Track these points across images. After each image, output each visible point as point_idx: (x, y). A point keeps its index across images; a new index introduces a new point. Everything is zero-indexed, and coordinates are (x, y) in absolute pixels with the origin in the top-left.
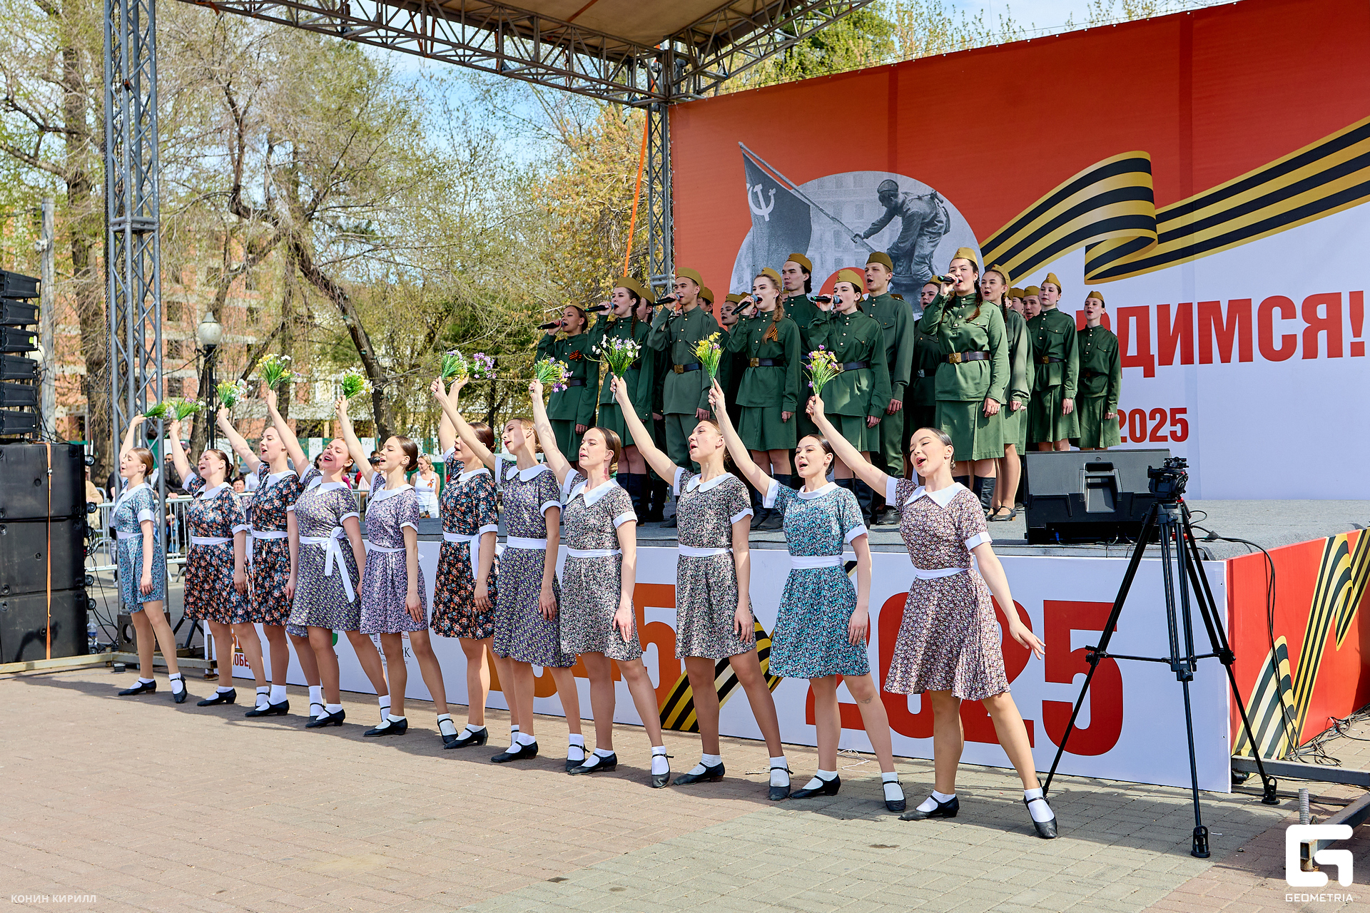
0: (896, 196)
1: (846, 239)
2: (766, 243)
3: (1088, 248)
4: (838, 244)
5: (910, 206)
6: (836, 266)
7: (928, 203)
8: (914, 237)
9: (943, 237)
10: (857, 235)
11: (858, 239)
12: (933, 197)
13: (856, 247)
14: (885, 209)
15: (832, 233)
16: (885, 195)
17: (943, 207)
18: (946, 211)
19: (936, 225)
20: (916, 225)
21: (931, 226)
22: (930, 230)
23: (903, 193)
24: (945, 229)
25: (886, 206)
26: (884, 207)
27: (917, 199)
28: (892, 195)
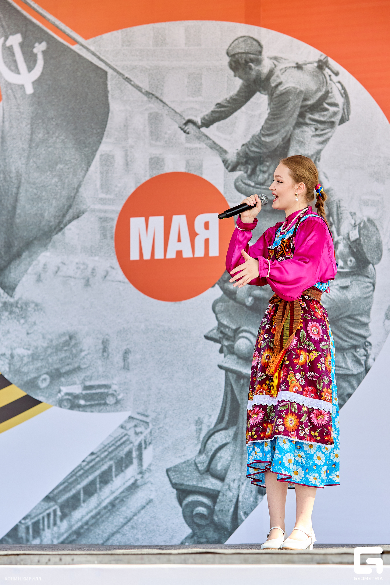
0: (258, 62)
1: (171, 127)
4: (155, 134)
5: (283, 78)
6: (152, 169)
7: (313, 75)
8: (289, 127)
9: (339, 129)
10: (189, 121)
11: (190, 128)
12: (321, 66)
13: (188, 140)
14: (238, 83)
15: (146, 116)
16: (240, 60)
17: (339, 82)
18: (344, 88)
19: (327, 110)
20: (292, 109)
21: (318, 112)
22: (316, 117)
23: (271, 58)
24: (342, 117)
25: (240, 77)
26: (237, 79)
27: (295, 67)
28: (252, 61)
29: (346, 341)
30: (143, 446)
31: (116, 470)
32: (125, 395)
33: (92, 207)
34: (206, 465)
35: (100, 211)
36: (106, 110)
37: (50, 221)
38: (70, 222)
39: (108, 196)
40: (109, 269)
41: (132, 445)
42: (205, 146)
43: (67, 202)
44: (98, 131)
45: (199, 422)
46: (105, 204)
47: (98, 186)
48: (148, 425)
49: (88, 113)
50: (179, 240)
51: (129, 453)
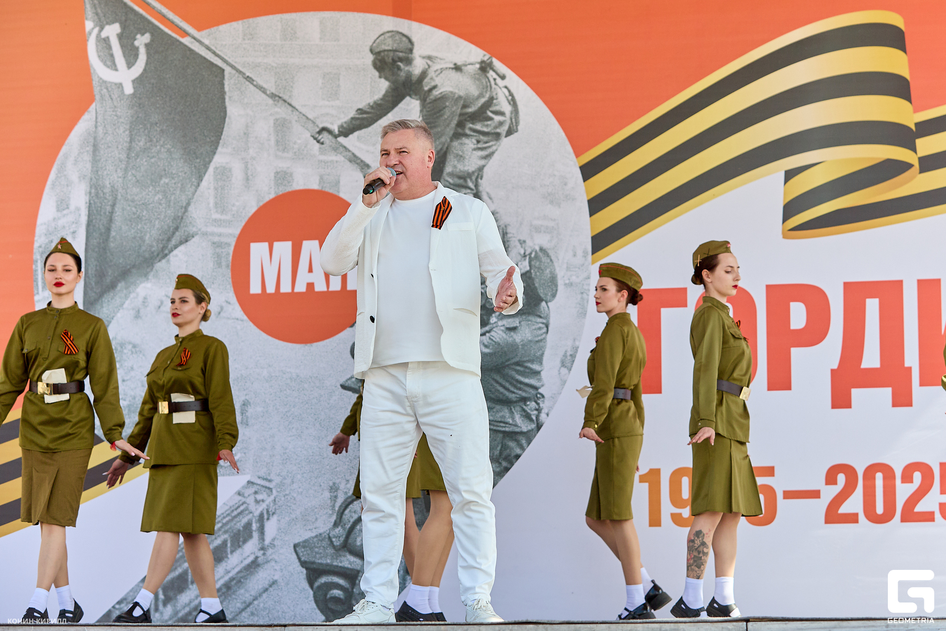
0: (408, 61)
1: (302, 136)
2: (123, 134)
3: (789, 175)
4: (282, 144)
5: (438, 81)
6: (277, 185)
7: (475, 78)
8: (445, 139)
9: (505, 142)
10: (324, 129)
11: (325, 137)
12: (485, 67)
13: (322, 152)
14: (384, 85)
15: (272, 122)
16: (386, 58)
17: (506, 87)
18: (511, 94)
19: (491, 119)
20: (448, 117)
21: (480, 121)
22: (478, 127)
23: (424, 58)
24: (510, 127)
25: (386, 79)
26: (383, 80)
27: (452, 69)
28: (401, 60)
29: (514, 393)
30: (266, 517)
31: (232, 545)
32: (243, 455)
33: (204, 229)
34: (342, 539)
35: (213, 234)
36: (222, 114)
37: (151, 246)
38: (176, 247)
39: (223, 217)
40: (224, 304)
41: (251, 515)
42: (343, 159)
43: (173, 223)
44: (213, 139)
45: (334, 489)
46: (219, 226)
47: (212, 205)
48: (271, 491)
49: (199, 118)
50: (310, 270)
51: (248, 525)
